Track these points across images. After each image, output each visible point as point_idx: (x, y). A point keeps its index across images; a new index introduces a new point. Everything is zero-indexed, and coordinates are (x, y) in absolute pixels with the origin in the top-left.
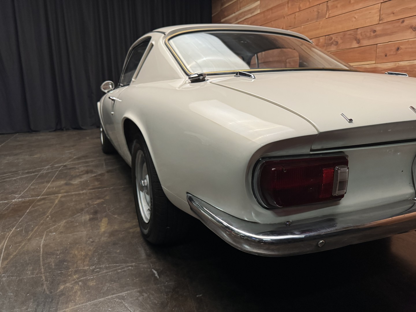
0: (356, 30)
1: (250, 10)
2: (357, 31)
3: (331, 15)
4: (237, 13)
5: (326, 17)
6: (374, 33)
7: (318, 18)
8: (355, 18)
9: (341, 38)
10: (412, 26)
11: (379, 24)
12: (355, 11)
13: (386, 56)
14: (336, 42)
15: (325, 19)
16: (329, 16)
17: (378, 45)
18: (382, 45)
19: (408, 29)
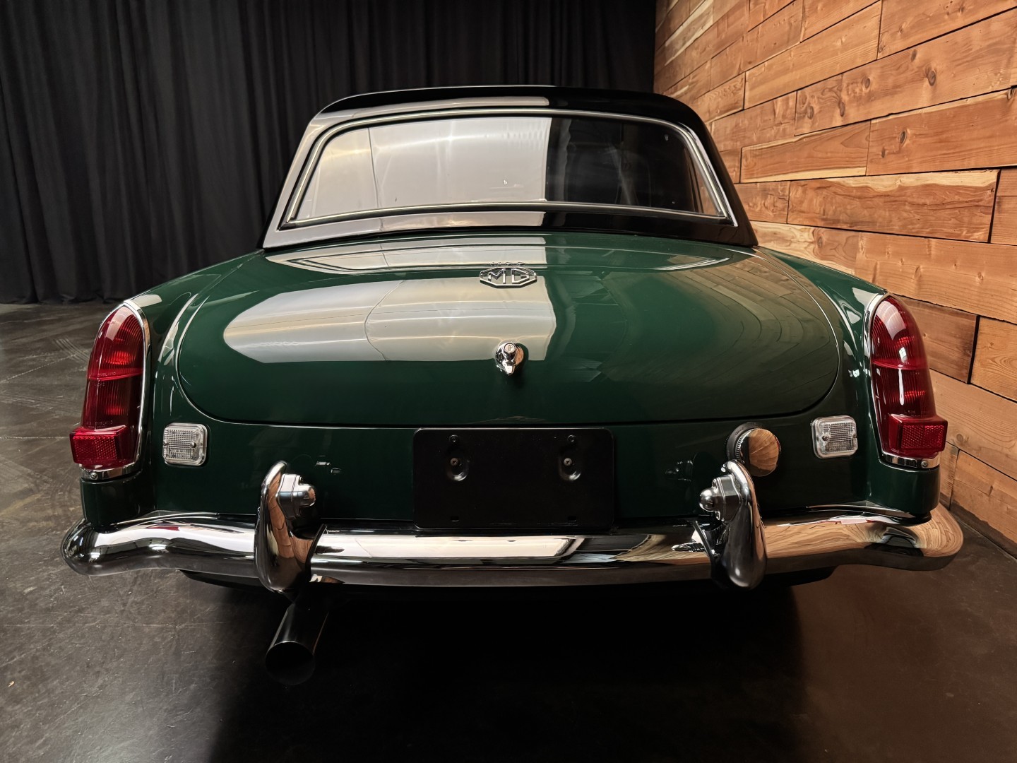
0: (840, 75)
1: (701, 16)
2: (842, 80)
3: (808, 33)
4: (685, 25)
5: (799, 39)
6: (867, 87)
7: (788, 42)
8: (842, 42)
9: (818, 98)
10: (929, 69)
11: (876, 60)
12: (843, 22)
13: (883, 155)
14: (812, 108)
15: (799, 42)
16: (804, 36)
17: (873, 122)
18: (879, 122)
19: (921, 80)
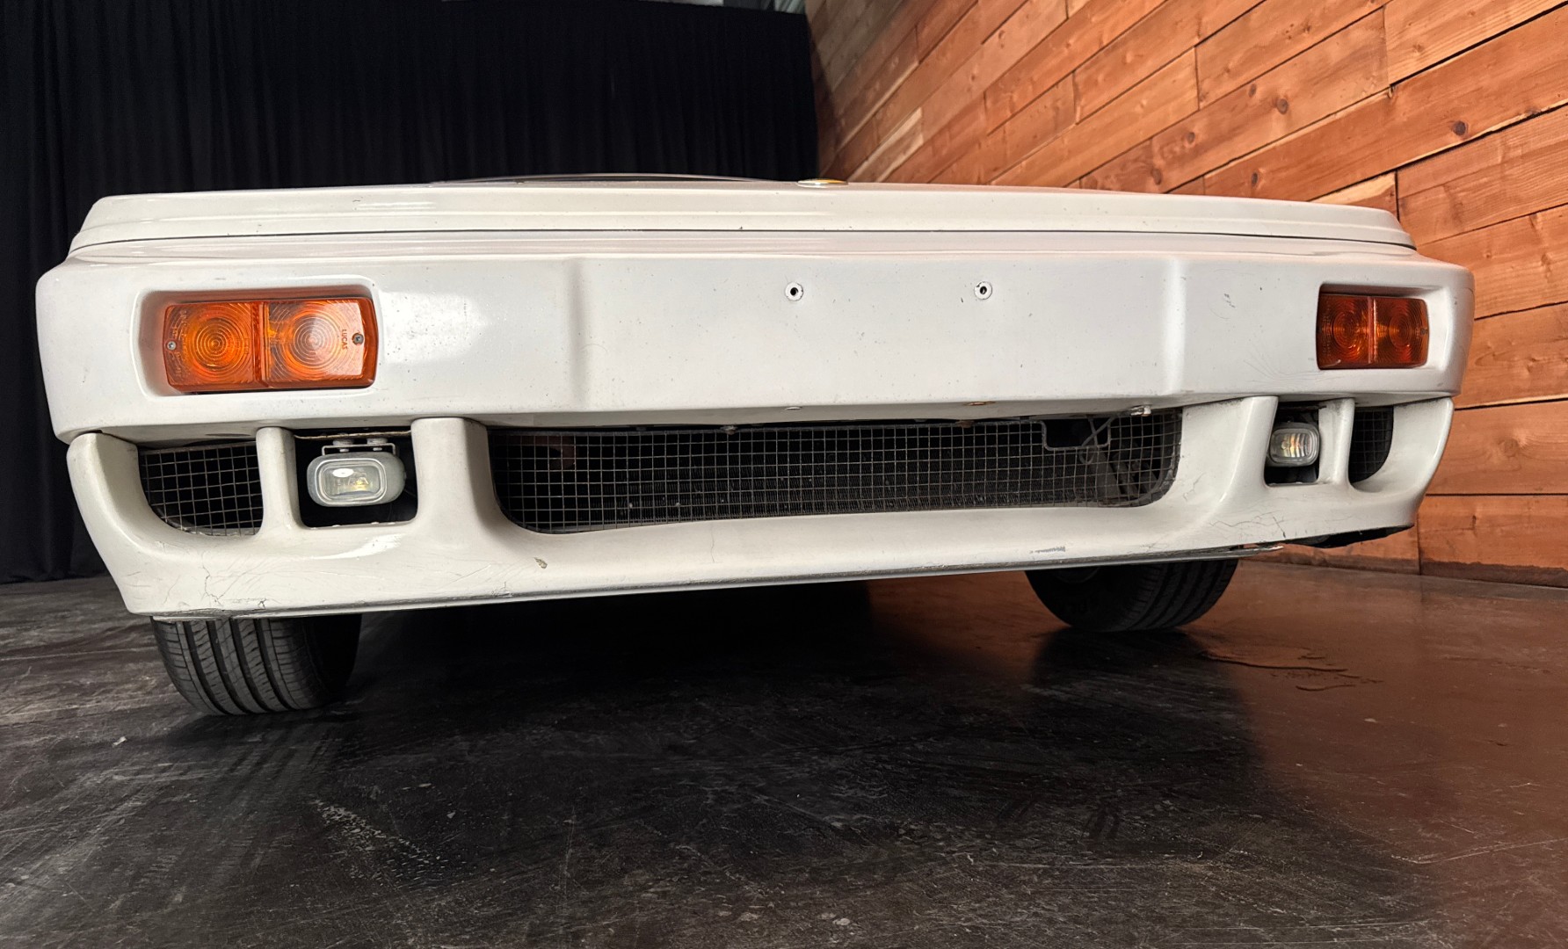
0: (1148, 143)
1: (901, 141)
2: (1150, 146)
3: (1088, 110)
4: (872, 158)
5: (1074, 117)
6: (1191, 142)
7: (1056, 129)
8: (1142, 106)
9: (1117, 176)
10: (1277, 99)
11: (1199, 110)
12: (1139, 85)
15: (1074, 125)
16: (1081, 115)
17: (1206, 177)
18: (1216, 175)
19: (1269, 112)
